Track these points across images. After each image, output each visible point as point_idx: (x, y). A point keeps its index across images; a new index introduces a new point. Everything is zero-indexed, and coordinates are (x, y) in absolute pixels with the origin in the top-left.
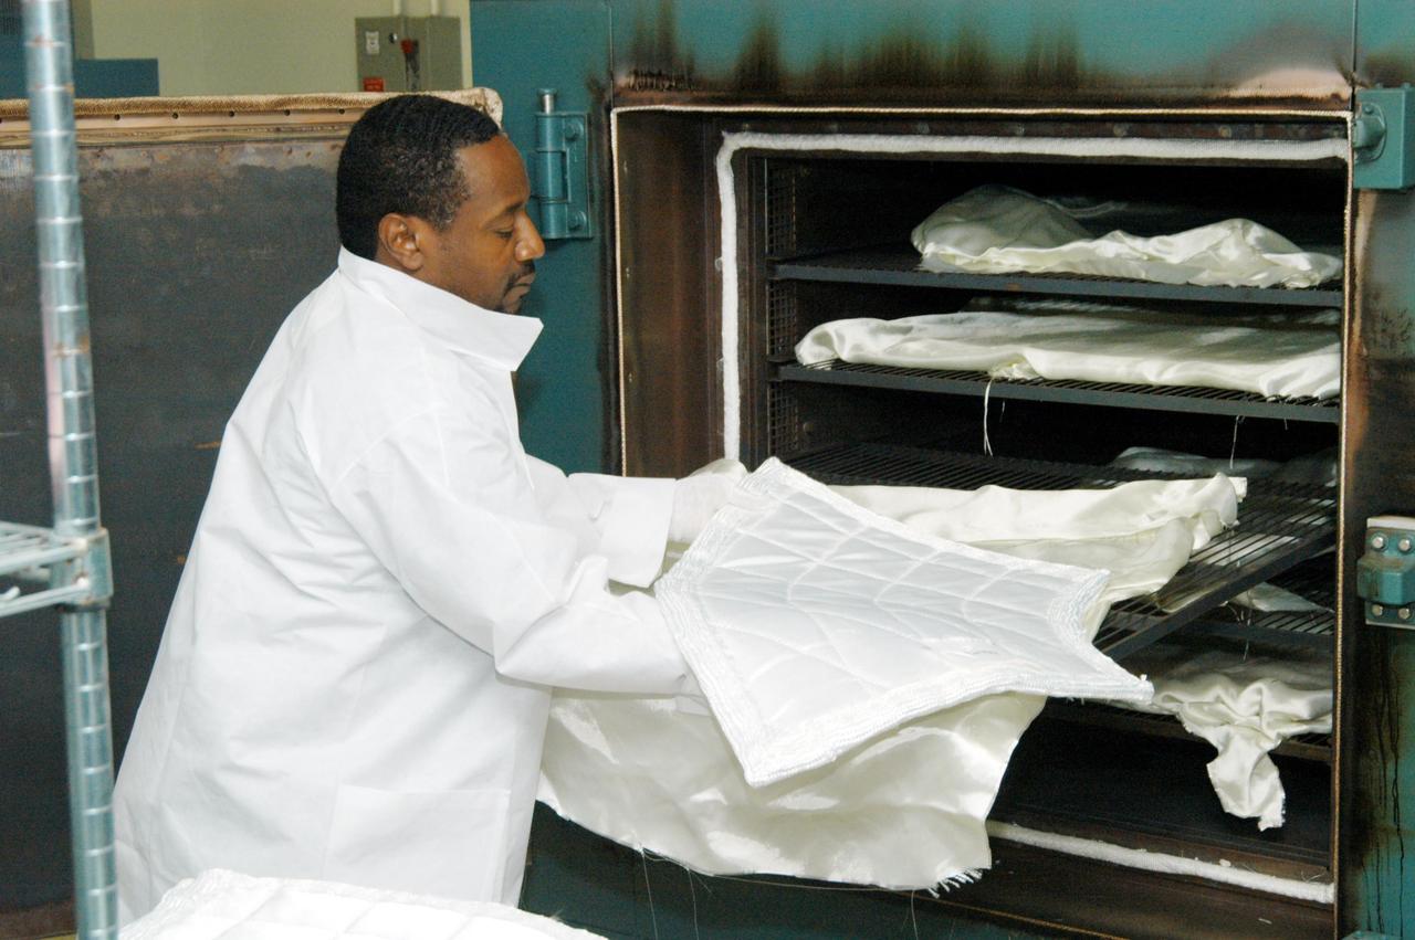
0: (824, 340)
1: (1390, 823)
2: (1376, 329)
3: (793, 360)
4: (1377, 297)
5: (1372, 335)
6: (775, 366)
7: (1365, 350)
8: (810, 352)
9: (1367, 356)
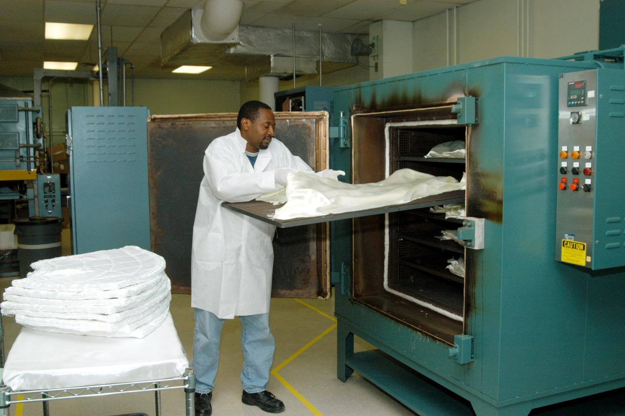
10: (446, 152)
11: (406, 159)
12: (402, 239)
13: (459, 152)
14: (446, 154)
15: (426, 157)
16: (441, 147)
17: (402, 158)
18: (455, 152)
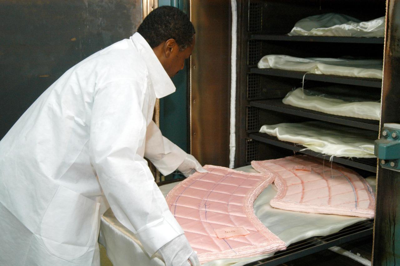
0: (266, 60)
1: (391, 250)
2: (395, 44)
3: (256, 67)
4: (396, 30)
5: (393, 47)
6: (249, 69)
7: (391, 54)
8: (262, 65)
9: (392, 56)
10: (316, 28)
11: (258, 37)
12: (251, 140)
13: (339, 28)
14: (318, 32)
15: (289, 34)
16: (306, 22)
17: (253, 37)
18: (333, 27)
